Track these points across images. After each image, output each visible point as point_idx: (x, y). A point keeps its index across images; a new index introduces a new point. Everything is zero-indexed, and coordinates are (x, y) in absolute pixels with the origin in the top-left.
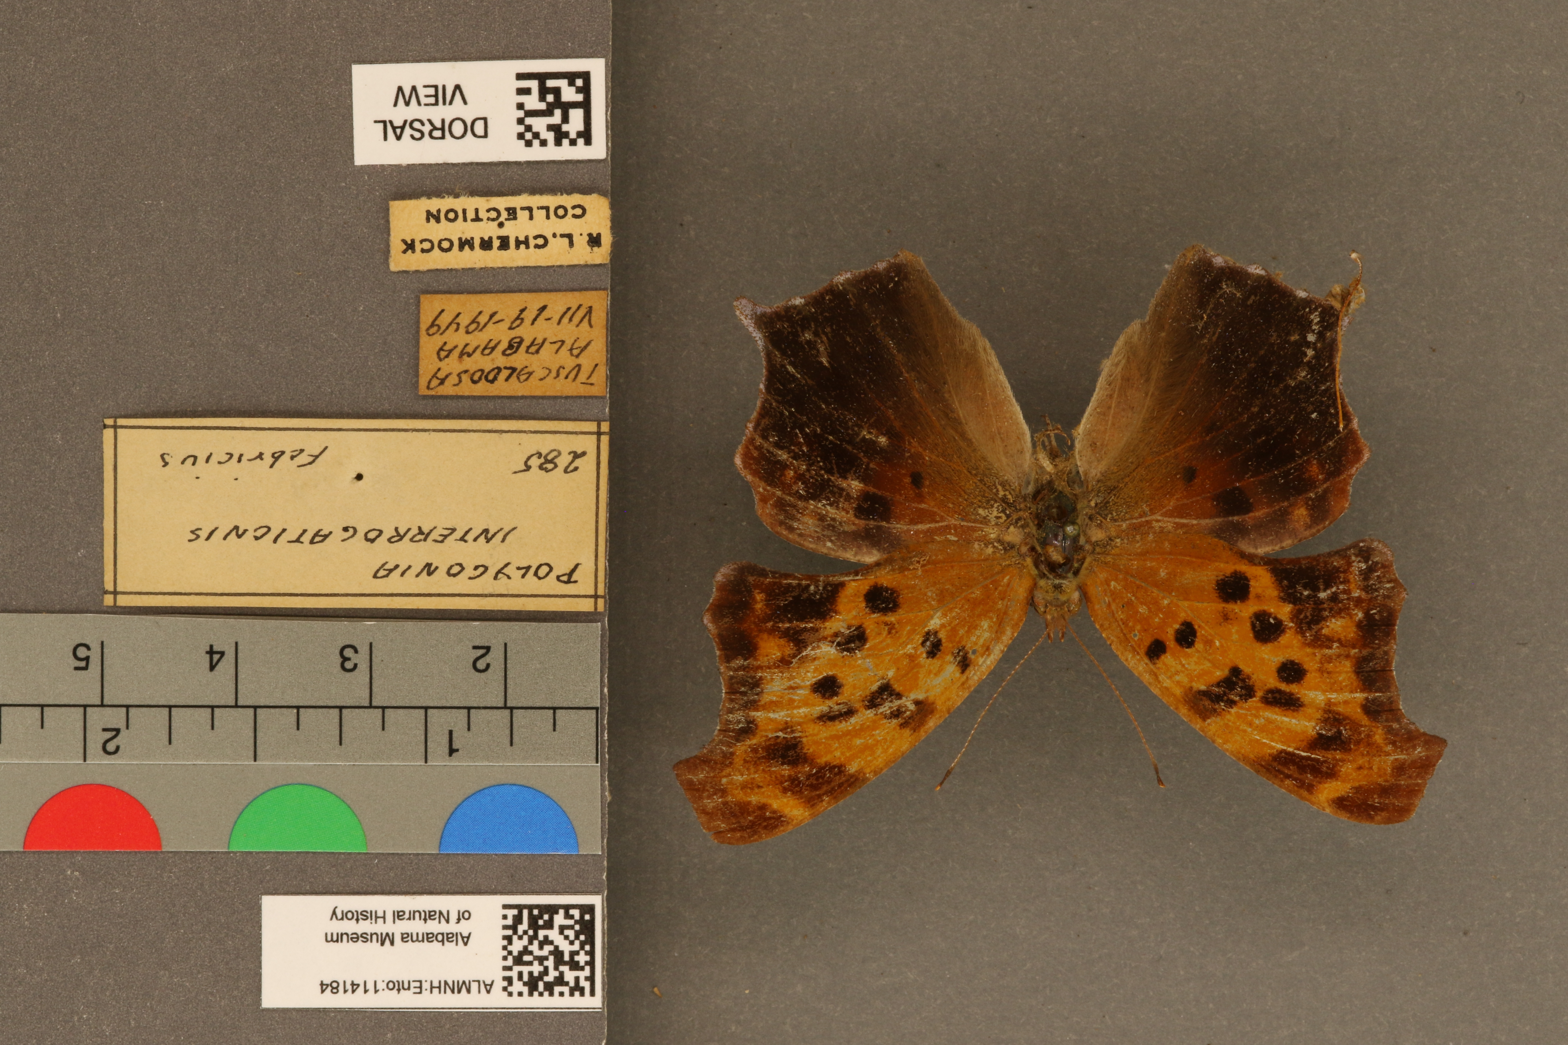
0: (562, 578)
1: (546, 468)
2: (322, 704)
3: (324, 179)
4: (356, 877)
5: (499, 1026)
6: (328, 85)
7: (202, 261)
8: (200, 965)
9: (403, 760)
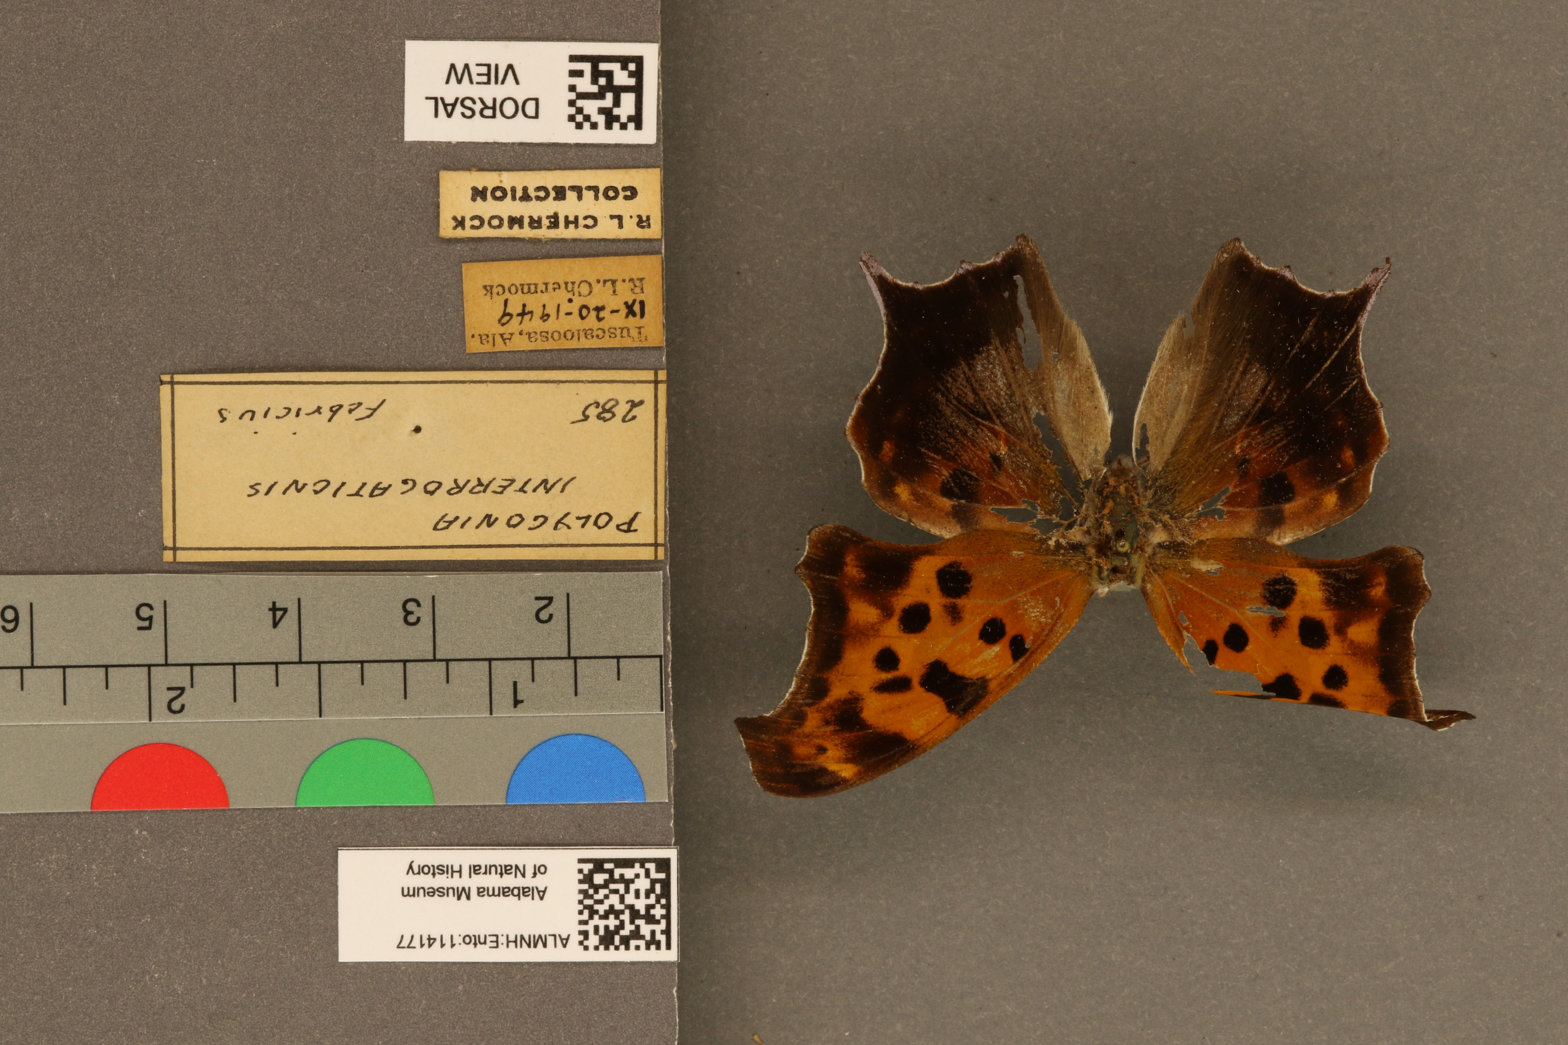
0: (622, 527)
1: (604, 418)
2: (386, 659)
3: (376, 134)
4: (423, 831)
5: (569, 975)
6: (378, 39)
7: (255, 219)
8: (271, 922)
9: (469, 712)
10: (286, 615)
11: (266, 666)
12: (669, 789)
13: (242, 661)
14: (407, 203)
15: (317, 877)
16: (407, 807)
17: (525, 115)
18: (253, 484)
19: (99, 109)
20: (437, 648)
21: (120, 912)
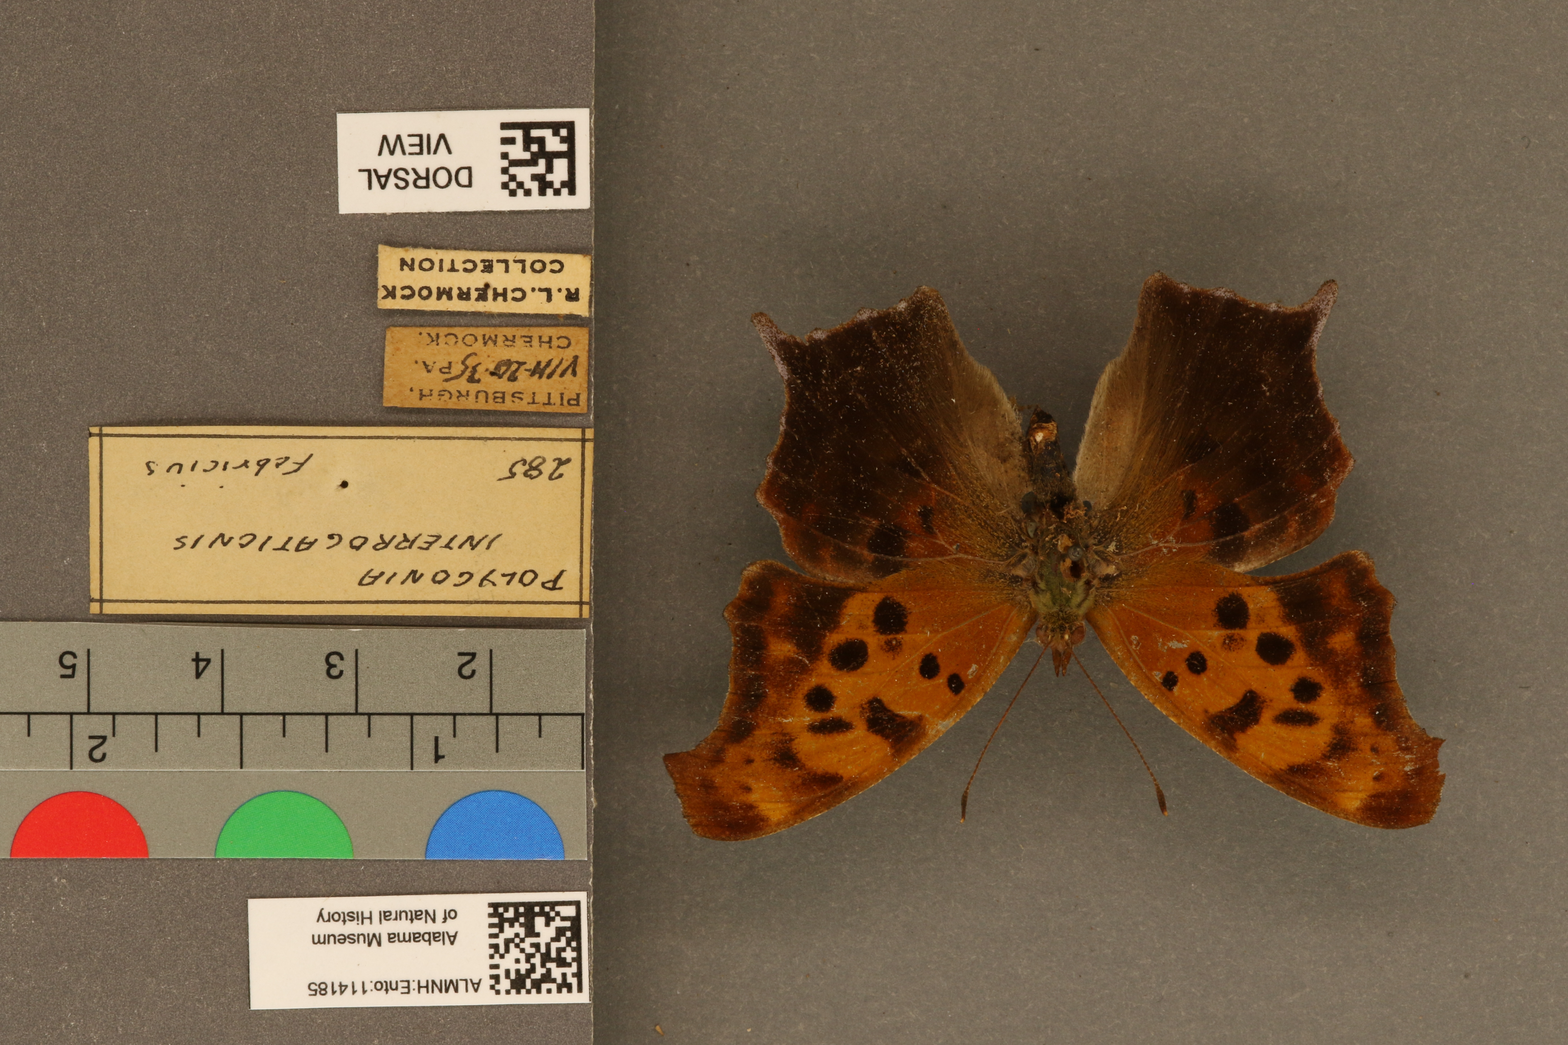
0: (547, 585)
1: (531, 475)
2: (308, 711)
4: (342, 884)
7: (186, 269)
8: (188, 972)
9: (389, 767)
10: (209, 666)
11: (188, 717)
12: (588, 848)
13: (164, 711)
14: (338, 257)
15: (234, 928)
16: (327, 860)
17: (459, 184)
18: (179, 537)
19: (33, 158)
20: (359, 702)
21: (37, 960)
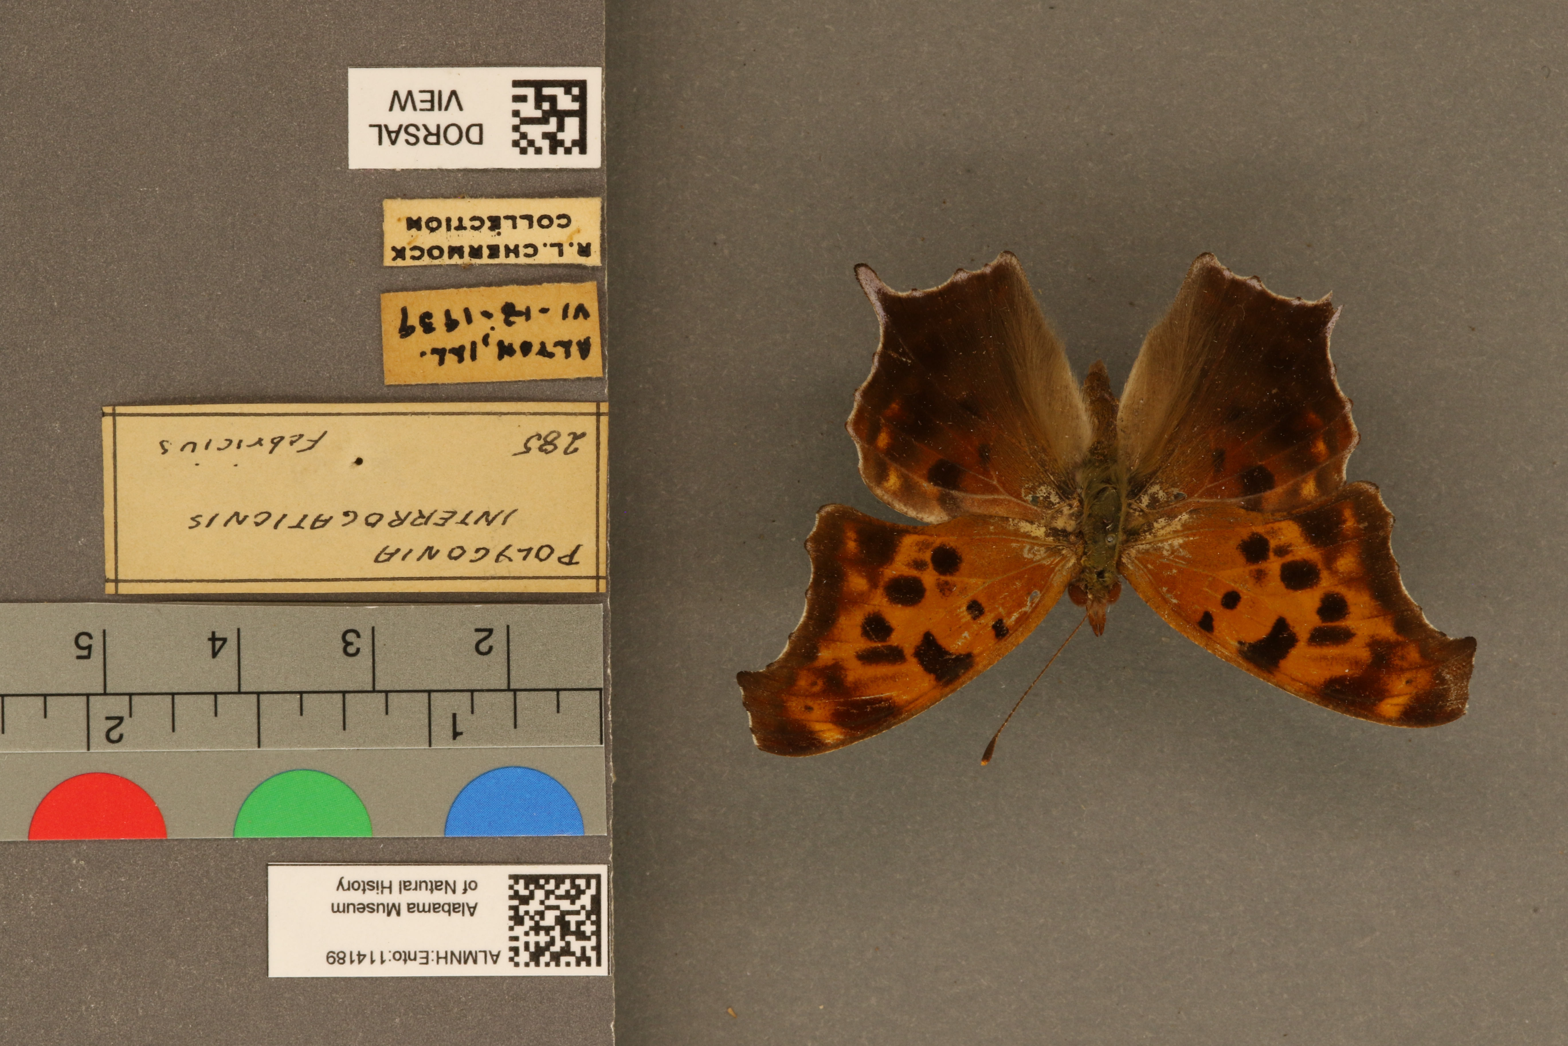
0: (563, 560)
1: (546, 450)
2: (325, 689)
3: (319, 164)
7: (198, 248)
8: (208, 952)
9: (407, 744)
10: (225, 645)
11: (205, 696)
12: (608, 823)
13: (181, 691)
16: (346, 838)
17: (470, 141)
18: (194, 516)
19: (42, 137)
20: (376, 680)
21: (56, 942)
